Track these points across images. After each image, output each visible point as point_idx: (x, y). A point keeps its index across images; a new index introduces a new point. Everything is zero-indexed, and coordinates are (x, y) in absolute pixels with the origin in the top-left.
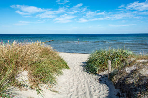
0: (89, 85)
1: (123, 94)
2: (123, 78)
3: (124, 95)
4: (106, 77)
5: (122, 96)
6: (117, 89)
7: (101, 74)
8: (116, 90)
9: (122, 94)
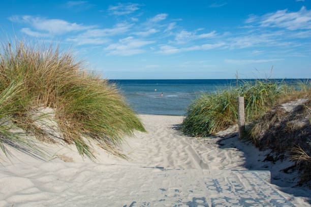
0: (197, 153)
1: (280, 154)
2: (277, 124)
3: (283, 155)
4: (233, 137)
5: (278, 159)
6: (265, 150)
7: (222, 133)
8: (261, 152)
9: (278, 156)
